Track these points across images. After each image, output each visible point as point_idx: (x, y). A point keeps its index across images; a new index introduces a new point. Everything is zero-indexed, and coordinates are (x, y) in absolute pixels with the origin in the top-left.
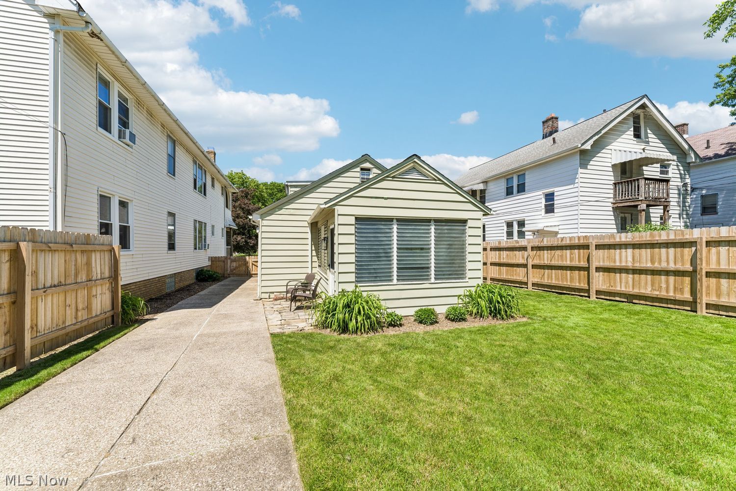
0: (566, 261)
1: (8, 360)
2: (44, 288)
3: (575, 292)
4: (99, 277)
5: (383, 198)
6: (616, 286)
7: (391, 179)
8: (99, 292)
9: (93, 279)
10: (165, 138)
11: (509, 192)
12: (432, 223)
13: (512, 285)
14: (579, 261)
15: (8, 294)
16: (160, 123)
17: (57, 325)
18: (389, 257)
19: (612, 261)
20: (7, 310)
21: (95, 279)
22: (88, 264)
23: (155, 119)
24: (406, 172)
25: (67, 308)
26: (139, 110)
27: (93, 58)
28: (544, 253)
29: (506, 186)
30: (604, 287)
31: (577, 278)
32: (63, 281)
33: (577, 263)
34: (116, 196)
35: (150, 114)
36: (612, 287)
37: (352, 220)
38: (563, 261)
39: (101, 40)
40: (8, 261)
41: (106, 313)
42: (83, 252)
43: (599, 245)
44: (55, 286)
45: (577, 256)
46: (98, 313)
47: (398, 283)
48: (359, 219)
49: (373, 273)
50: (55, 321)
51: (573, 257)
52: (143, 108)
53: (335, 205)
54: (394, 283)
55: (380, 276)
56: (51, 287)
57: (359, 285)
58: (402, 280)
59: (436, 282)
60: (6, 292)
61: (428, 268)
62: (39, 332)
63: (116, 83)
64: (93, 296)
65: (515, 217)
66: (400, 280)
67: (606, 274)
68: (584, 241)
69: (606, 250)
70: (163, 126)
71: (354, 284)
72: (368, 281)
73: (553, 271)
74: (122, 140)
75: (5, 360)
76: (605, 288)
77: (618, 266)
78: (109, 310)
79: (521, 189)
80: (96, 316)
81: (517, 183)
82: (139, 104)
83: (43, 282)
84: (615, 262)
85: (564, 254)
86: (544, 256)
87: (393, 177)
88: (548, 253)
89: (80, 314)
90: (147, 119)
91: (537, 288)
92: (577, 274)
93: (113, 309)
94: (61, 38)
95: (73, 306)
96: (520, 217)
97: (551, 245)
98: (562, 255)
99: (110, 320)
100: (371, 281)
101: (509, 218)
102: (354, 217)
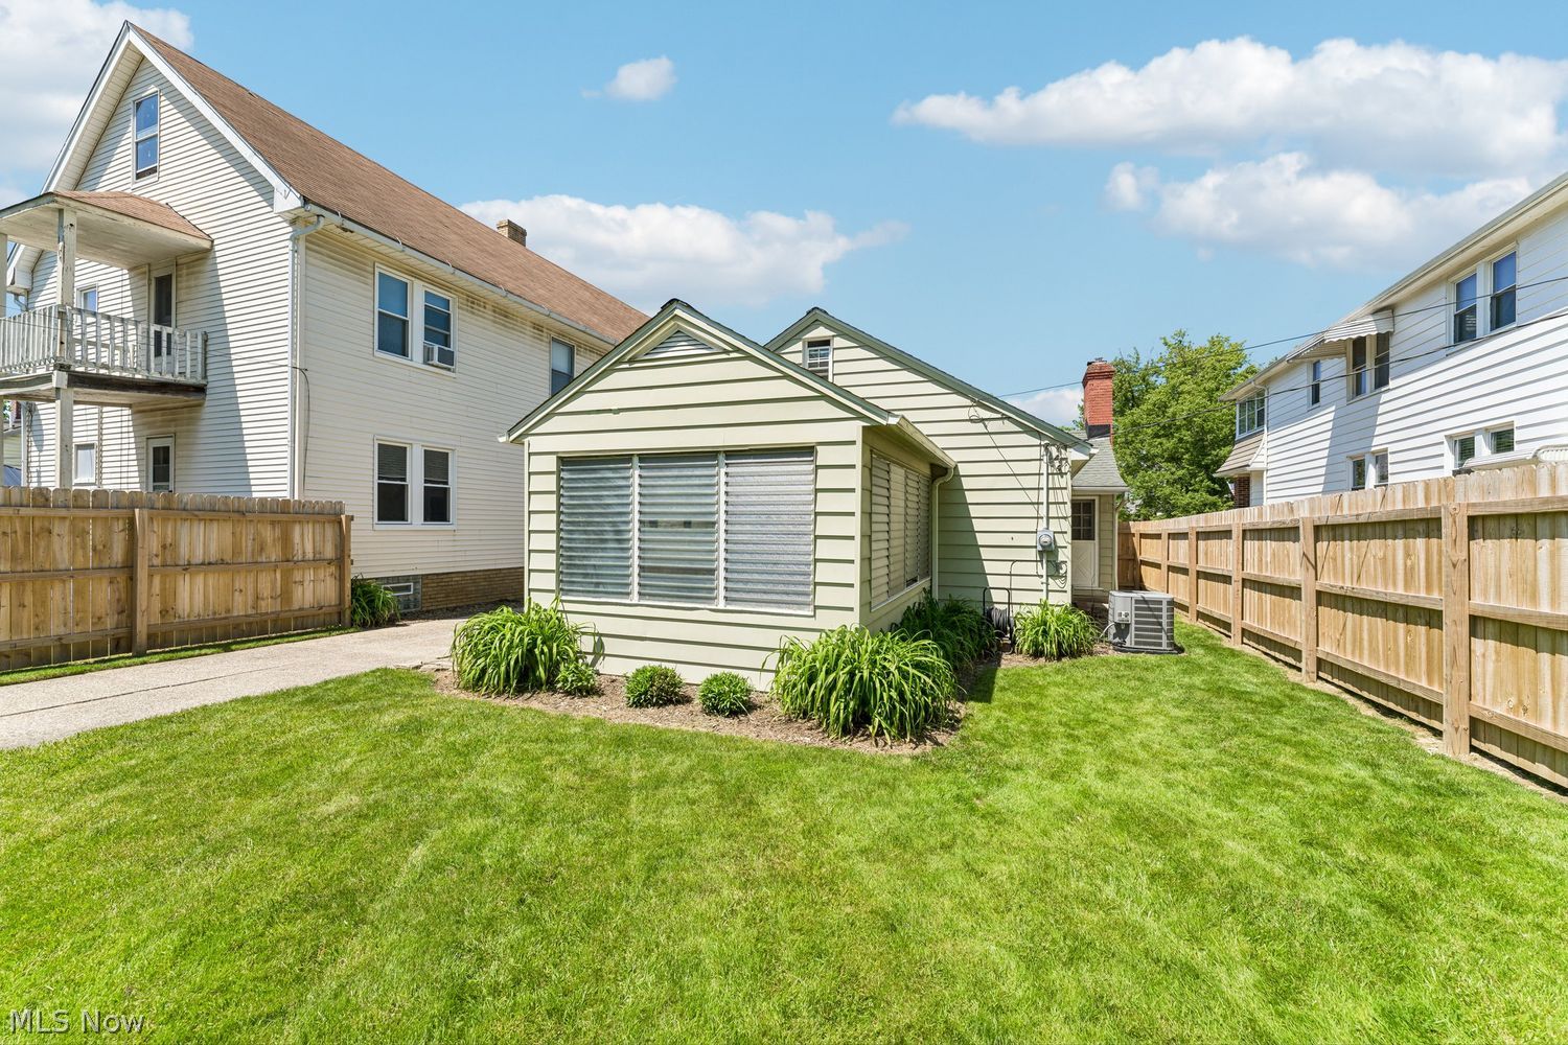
0: (1395, 584)
1: (123, 643)
2: (189, 564)
3: (1416, 710)
4: (310, 556)
5: (610, 411)
6: (1538, 715)
7: (627, 366)
8: (307, 578)
9: (295, 558)
10: (544, 346)
11: (1464, 333)
12: (721, 457)
13: (1282, 657)
14: (1429, 588)
15: (122, 568)
16: (529, 323)
17: (215, 613)
18: (622, 543)
19: (1524, 591)
20: (122, 585)
21: (300, 558)
22: (286, 540)
23: (517, 321)
24: (663, 345)
25: (237, 593)
26: (473, 313)
27: (364, 257)
28: (1343, 547)
29: (1453, 310)
30: (1496, 707)
31: (1424, 656)
32: (228, 558)
33: (1423, 594)
34: (414, 446)
35: (503, 314)
36: (1526, 710)
37: (551, 463)
38: (1386, 587)
39: (352, 232)
40: (123, 530)
41: (321, 608)
42: (273, 523)
43: (1484, 517)
44: (210, 564)
45: (1422, 564)
46: (307, 606)
47: (642, 602)
48: (566, 461)
49: (592, 574)
50: (211, 608)
51: (1412, 568)
52: (485, 307)
53: (525, 435)
54: (633, 602)
55: (606, 584)
56: (203, 564)
57: (564, 598)
58: (650, 595)
59: (729, 608)
60: (119, 566)
61: (712, 572)
62: (179, 617)
63: (417, 282)
64: (295, 582)
65: (1478, 417)
66: (645, 595)
67: (1507, 648)
68: (1440, 500)
69: (1506, 542)
70: (538, 327)
71: (553, 595)
72: (583, 591)
73: (1365, 617)
74: (430, 362)
75: (118, 643)
76: (1500, 710)
77: (1541, 616)
78: (333, 603)
79: (1504, 313)
80: (301, 609)
81: (1489, 291)
82: (473, 303)
83: (187, 558)
84: (1534, 597)
85: (1390, 554)
86: (1343, 557)
87: (631, 361)
88: (1351, 549)
89: (263, 604)
90: (495, 322)
91: (1329, 678)
92: (1423, 639)
93: (340, 604)
94: (302, 245)
95: (250, 591)
96: (1495, 417)
97: (1353, 520)
98: (1384, 558)
99: (336, 618)
100: (589, 592)
101: (1461, 425)
102: (555, 457)
